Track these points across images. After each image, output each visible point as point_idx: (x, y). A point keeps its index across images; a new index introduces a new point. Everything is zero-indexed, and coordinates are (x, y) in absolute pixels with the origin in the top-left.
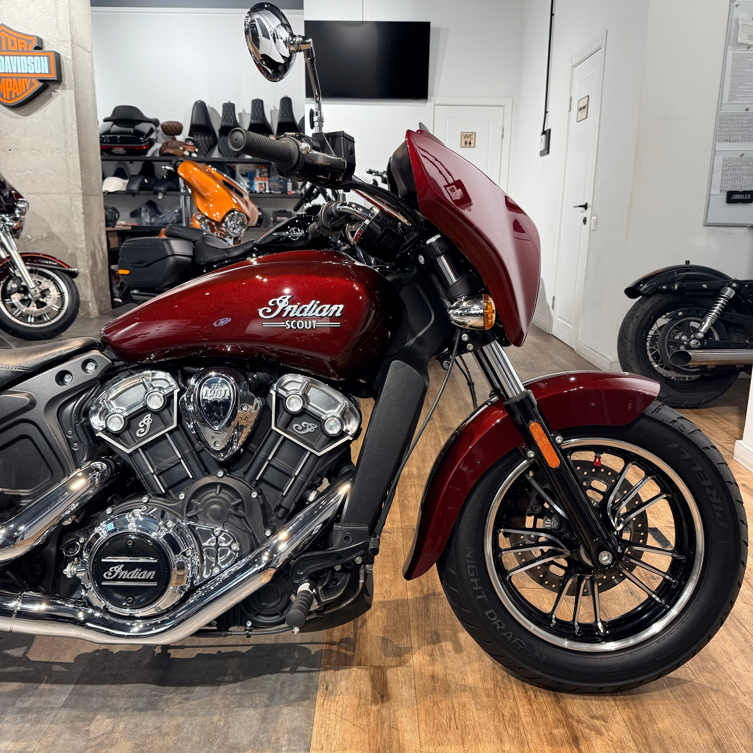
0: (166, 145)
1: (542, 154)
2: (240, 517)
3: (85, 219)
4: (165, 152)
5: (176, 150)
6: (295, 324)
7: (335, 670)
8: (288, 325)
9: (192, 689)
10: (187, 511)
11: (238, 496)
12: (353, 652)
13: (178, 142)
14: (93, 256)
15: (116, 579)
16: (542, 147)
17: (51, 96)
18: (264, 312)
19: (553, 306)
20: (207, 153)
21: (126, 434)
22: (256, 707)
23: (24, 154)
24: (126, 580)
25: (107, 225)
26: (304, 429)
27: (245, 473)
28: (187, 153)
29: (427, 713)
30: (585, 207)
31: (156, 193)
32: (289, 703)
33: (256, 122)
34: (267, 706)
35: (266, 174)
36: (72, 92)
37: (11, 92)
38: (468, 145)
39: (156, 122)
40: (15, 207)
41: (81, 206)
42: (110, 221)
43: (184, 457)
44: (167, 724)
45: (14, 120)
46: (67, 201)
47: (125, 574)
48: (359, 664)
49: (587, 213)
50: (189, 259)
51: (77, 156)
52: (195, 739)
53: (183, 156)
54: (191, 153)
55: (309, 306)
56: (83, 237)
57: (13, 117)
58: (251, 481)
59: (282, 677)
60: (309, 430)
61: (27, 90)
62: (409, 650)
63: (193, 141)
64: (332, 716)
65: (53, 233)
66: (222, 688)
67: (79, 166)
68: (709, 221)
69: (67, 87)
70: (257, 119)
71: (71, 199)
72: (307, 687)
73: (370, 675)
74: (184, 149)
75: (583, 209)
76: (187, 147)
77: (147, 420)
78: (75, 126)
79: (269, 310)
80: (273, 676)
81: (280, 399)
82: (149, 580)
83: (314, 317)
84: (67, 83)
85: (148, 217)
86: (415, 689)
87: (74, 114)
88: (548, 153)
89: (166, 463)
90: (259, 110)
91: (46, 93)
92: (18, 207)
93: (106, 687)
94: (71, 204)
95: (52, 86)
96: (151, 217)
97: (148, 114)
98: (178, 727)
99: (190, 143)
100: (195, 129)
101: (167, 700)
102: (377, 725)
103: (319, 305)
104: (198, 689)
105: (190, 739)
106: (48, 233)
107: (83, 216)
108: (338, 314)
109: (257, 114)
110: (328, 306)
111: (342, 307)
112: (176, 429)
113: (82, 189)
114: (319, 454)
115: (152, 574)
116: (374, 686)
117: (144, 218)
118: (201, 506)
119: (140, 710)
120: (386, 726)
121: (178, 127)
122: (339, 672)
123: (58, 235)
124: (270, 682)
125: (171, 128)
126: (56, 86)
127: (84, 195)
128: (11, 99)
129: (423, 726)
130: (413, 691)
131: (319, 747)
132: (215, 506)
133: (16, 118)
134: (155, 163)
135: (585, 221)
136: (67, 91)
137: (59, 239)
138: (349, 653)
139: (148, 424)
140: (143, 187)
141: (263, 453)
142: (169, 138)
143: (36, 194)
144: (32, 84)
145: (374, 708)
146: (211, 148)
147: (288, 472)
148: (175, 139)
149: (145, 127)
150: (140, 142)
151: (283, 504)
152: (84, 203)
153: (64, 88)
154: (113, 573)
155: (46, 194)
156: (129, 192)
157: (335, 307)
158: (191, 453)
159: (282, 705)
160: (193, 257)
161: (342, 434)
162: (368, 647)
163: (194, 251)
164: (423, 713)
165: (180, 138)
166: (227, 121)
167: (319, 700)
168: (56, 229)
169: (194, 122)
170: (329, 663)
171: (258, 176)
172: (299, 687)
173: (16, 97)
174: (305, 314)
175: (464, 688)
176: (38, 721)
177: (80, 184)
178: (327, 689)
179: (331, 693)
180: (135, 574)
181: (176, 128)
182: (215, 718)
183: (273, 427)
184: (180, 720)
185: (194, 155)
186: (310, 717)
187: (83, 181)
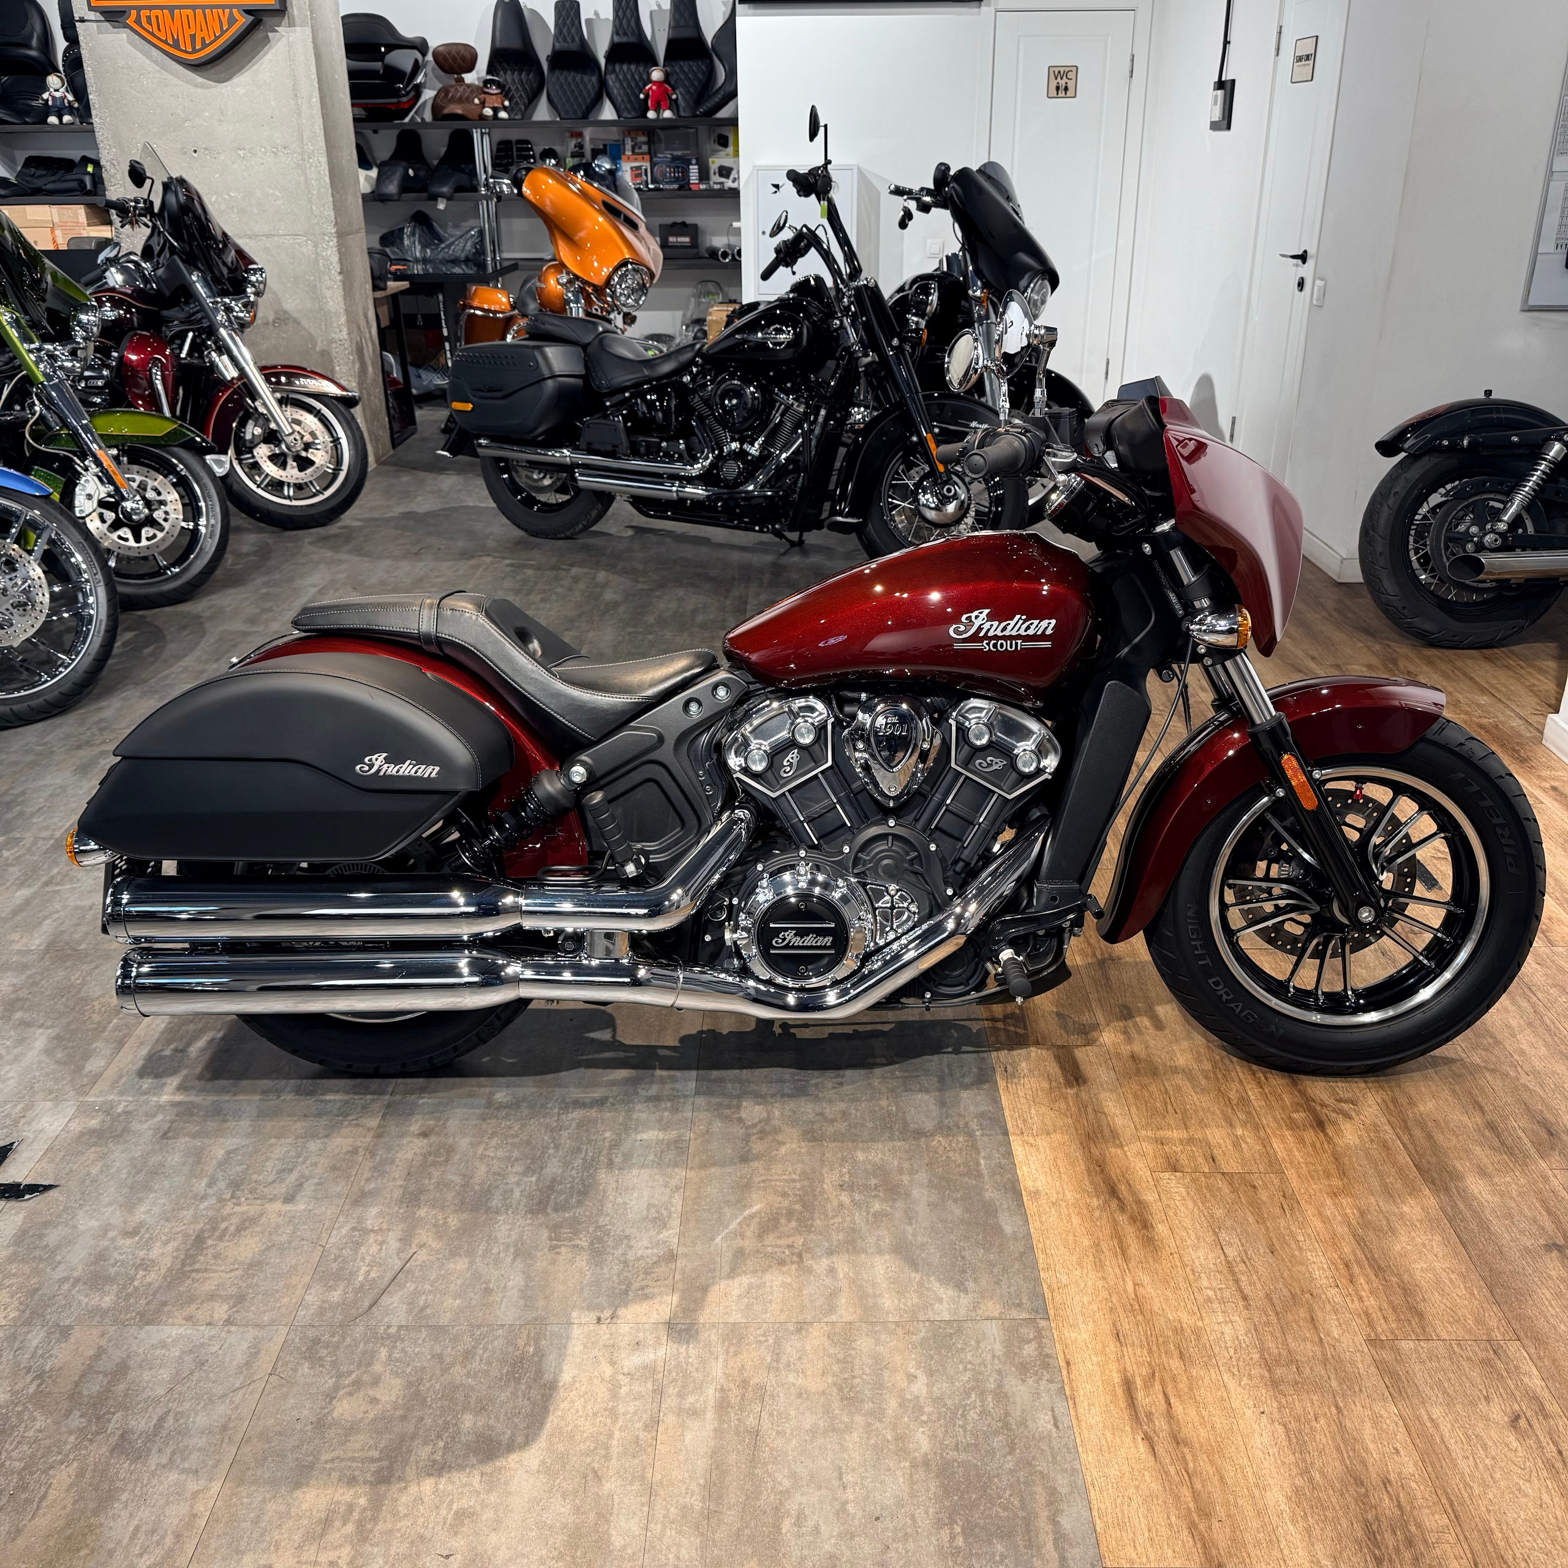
0: (443, 93)
1: (1215, 126)
2: (916, 873)
3: (343, 282)
4: (446, 111)
5: (467, 105)
6: (995, 646)
7: (1009, 1050)
8: (985, 646)
9: (841, 1072)
10: (854, 867)
11: (915, 849)
12: (1025, 1030)
13: (469, 86)
14: (360, 351)
15: (787, 947)
16: (1217, 115)
17: (266, 40)
18: (956, 631)
19: (1232, 436)
20: (526, 108)
21: (769, 774)
22: (927, 1091)
23: (222, 157)
24: (799, 947)
25: (375, 288)
26: (989, 765)
27: (917, 820)
28: (488, 112)
29: (1136, 1096)
30: (1303, 257)
31: (434, 198)
32: (966, 1087)
33: (624, 39)
35: (645, 148)
36: (308, 31)
37: (193, 37)
38: (1062, 93)
39: (421, 46)
40: (246, 281)
41: (335, 259)
42: (379, 278)
43: (839, 802)
44: (829, 1111)
45: (198, 90)
46: (308, 249)
47: (797, 941)
48: (1037, 1043)
49: (1306, 270)
50: (580, 382)
51: (324, 159)
52: (869, 1124)
53: (482, 117)
54: (495, 110)
55: (1012, 623)
56: (343, 319)
57: (196, 85)
58: (924, 830)
59: (946, 1058)
60: (995, 767)
61: (223, 32)
62: (1096, 1027)
63: (499, 85)
64: (1023, 1100)
65: (285, 312)
66: (878, 1071)
67: (327, 179)
68: (1532, 302)
69: (297, 21)
70: (625, 34)
71: (316, 246)
72: (981, 1069)
73: (1054, 1055)
74: (483, 104)
75: (1299, 261)
76: (488, 97)
77: (793, 756)
78: (316, 99)
79: (962, 628)
80: (936, 1058)
81: (962, 731)
82: (825, 947)
83: (1019, 637)
84: (296, 13)
85: (418, 247)
86: (1114, 1071)
87: (314, 76)
88: (1229, 128)
89: (817, 808)
90: (628, 13)
91: (258, 35)
92: (250, 282)
93: (736, 1071)
94: (317, 254)
95: (268, 21)
96: (424, 247)
97: (407, 30)
98: (844, 1114)
99: (494, 90)
100: (499, 58)
101: (816, 1085)
102: (1080, 1110)
103: (1025, 621)
104: (849, 1073)
105: (863, 1125)
106: (276, 312)
107: (339, 278)
108: (1049, 632)
109: (625, 22)
110: (1036, 622)
111: (1053, 622)
112: (831, 767)
113: (336, 224)
114: (1010, 797)
115: (828, 940)
116: (1062, 1068)
117: (410, 249)
118: (870, 861)
119: (790, 1096)
120: (1090, 1110)
121: (468, 56)
122: (1015, 1053)
123: (295, 315)
124: (933, 1063)
125: (454, 59)
126: (275, 20)
127: (341, 236)
128: (195, 51)
129: (1134, 1110)
130: (1112, 1073)
131: (1017, 1133)
132: (886, 862)
133: (202, 86)
134: (422, 132)
135: (1301, 285)
136: (298, 29)
137: (297, 323)
138: (1021, 1031)
139: (795, 761)
140: (407, 186)
141: (937, 797)
142: (451, 80)
143: (250, 237)
144: (232, 21)
145: (1070, 1091)
146: (533, 98)
147: (970, 818)
148: (463, 80)
149: (403, 60)
150: (397, 93)
151: (963, 857)
152: (340, 251)
153: (291, 24)
154: (784, 940)
155: (267, 236)
156: (378, 197)
157: (1045, 623)
158: (848, 796)
159: (958, 1089)
160: (586, 377)
161: (1039, 771)
162: (1043, 1025)
163: (586, 367)
164: (1130, 1097)
165: (470, 78)
166: (565, 40)
167: (1001, 1083)
168: (291, 305)
169: (498, 44)
170: (998, 1042)
171: (628, 153)
172: (970, 1068)
173: (204, 46)
174: (1007, 633)
175: (1175, 1070)
176: (675, 1110)
177: (332, 214)
178: (1006, 1071)
179: (1013, 1076)
180: (809, 940)
181: (463, 58)
182: (884, 1103)
183: (953, 765)
184: (842, 1105)
185: (503, 115)
186: (996, 1101)
187: (336, 209)
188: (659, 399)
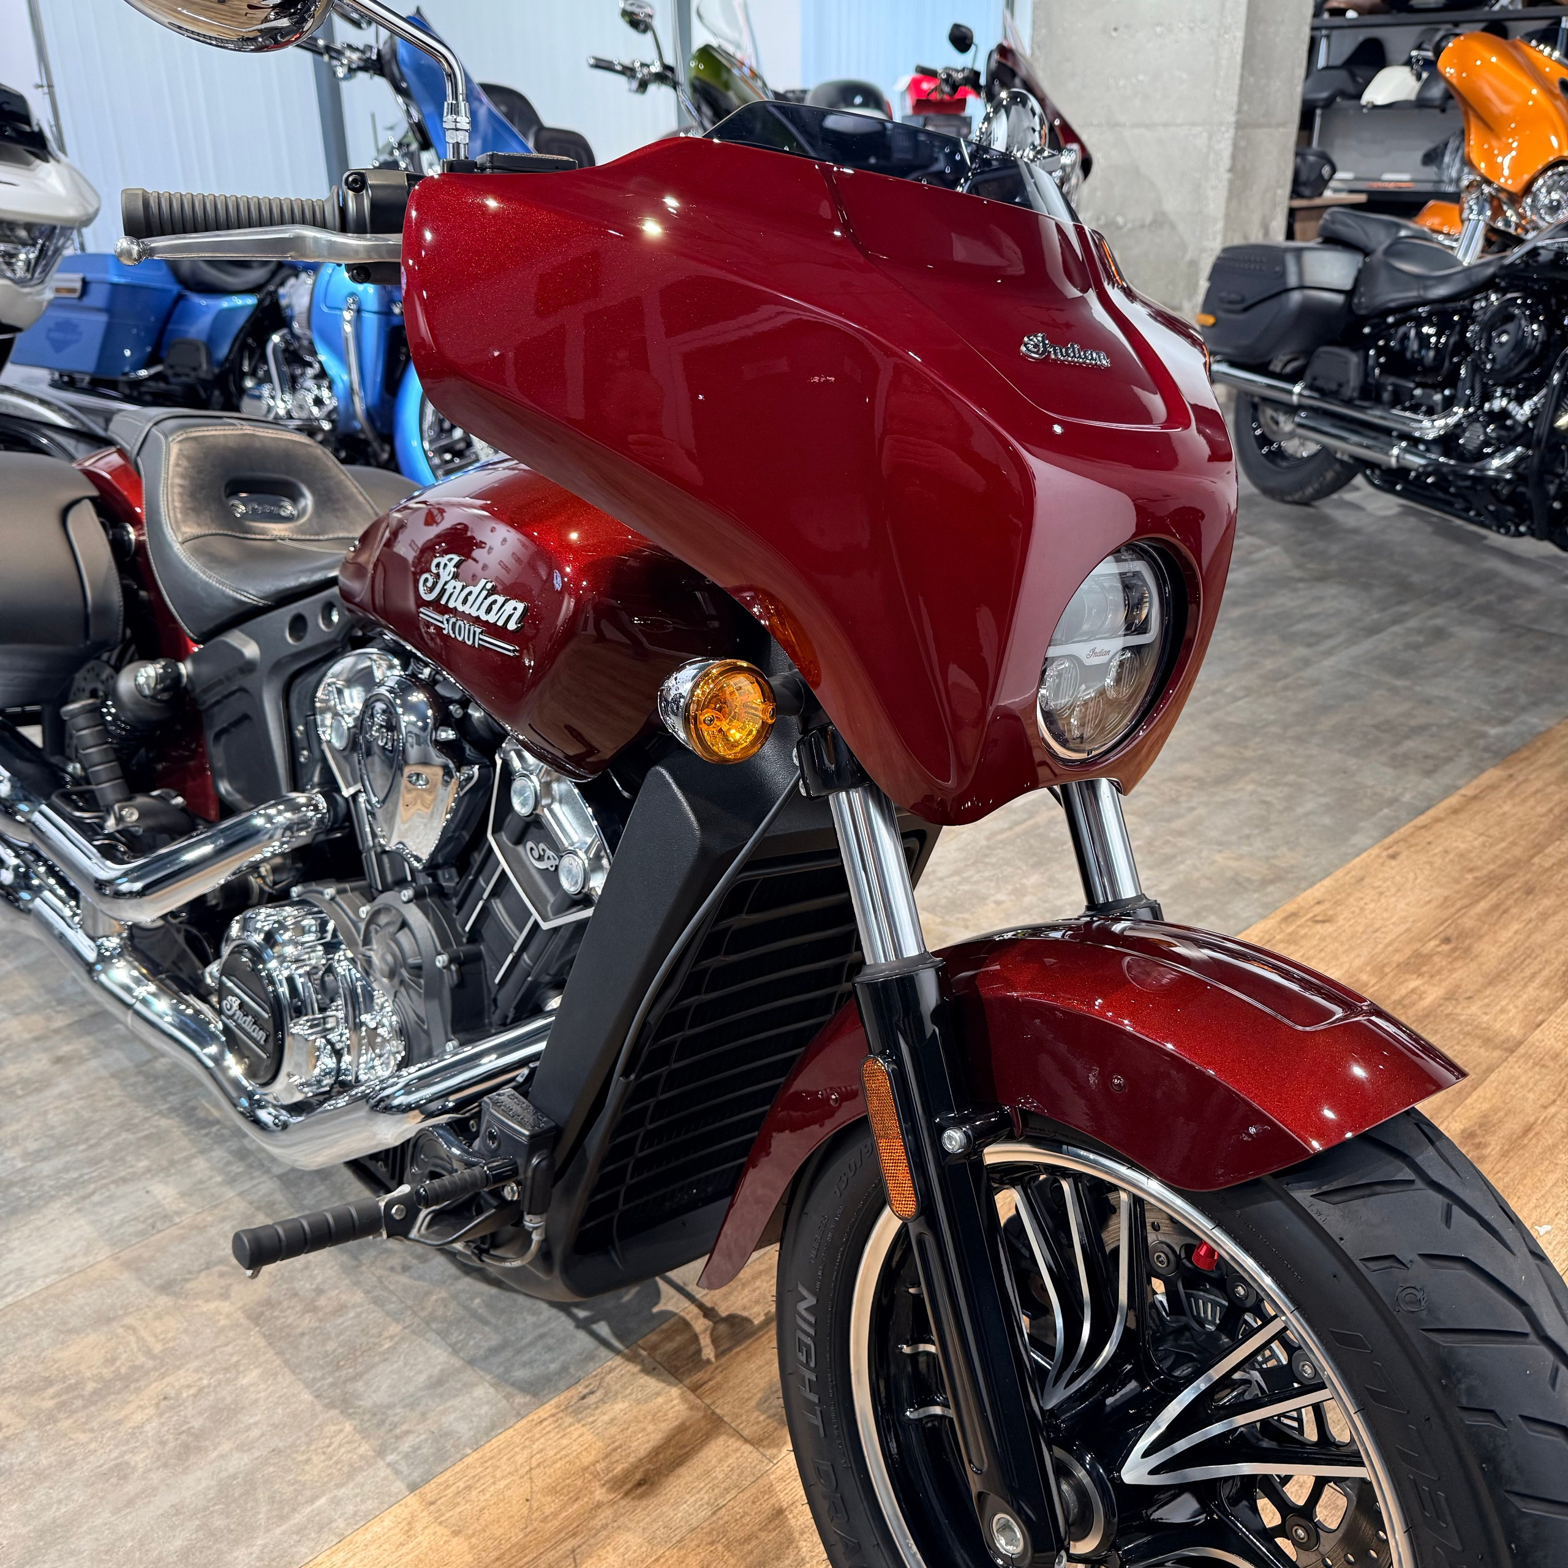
3: (1231, 183)
6: (454, 627)
7: (647, 1371)
8: (446, 625)
11: (419, 951)
12: (717, 1357)
15: (232, 1020)
18: (425, 586)
22: (457, 1351)
23: (1140, 36)
24: (241, 1028)
25: (1296, 193)
26: (540, 857)
34: (471, 1362)
41: (1228, 152)
42: (1305, 184)
46: (1202, 141)
47: (240, 1017)
48: (695, 1388)
51: (1240, 34)
52: (331, 1346)
55: (476, 590)
56: (1220, 225)
59: (559, 1323)
60: (548, 863)
64: (522, 1456)
65: (1164, 214)
67: (1239, 58)
71: (1210, 137)
72: (564, 1369)
73: (683, 1424)
79: (430, 582)
81: (506, 779)
83: (478, 620)
86: (714, 1513)
94: (1210, 148)
98: (339, 1310)
102: (560, 1531)
103: (488, 595)
106: (1155, 214)
107: (1227, 175)
108: (512, 624)
110: (501, 599)
111: (520, 607)
113: (1239, 112)
114: (546, 925)
116: (656, 1451)
117: (1448, 167)
118: (376, 944)
120: (571, 1543)
122: (644, 1379)
123: (1173, 218)
124: (531, 1319)
127: (1240, 126)
131: (430, 1497)
137: (1173, 227)
143: (1147, 126)
145: (600, 1494)
152: (1235, 146)
154: (231, 1007)
155: (1166, 125)
156: (1421, 103)
157: (510, 606)
159: (488, 1377)
160: (1350, 294)
167: (549, 1408)
168: (1171, 205)
170: (652, 1349)
172: (553, 1361)
174: (466, 609)
177: (1234, 99)
178: (583, 1398)
179: (576, 1412)
180: (248, 1024)
182: (393, 1329)
183: (490, 833)
184: (359, 1297)
186: (492, 1431)
187: (1245, 93)
188: (1439, 335)
